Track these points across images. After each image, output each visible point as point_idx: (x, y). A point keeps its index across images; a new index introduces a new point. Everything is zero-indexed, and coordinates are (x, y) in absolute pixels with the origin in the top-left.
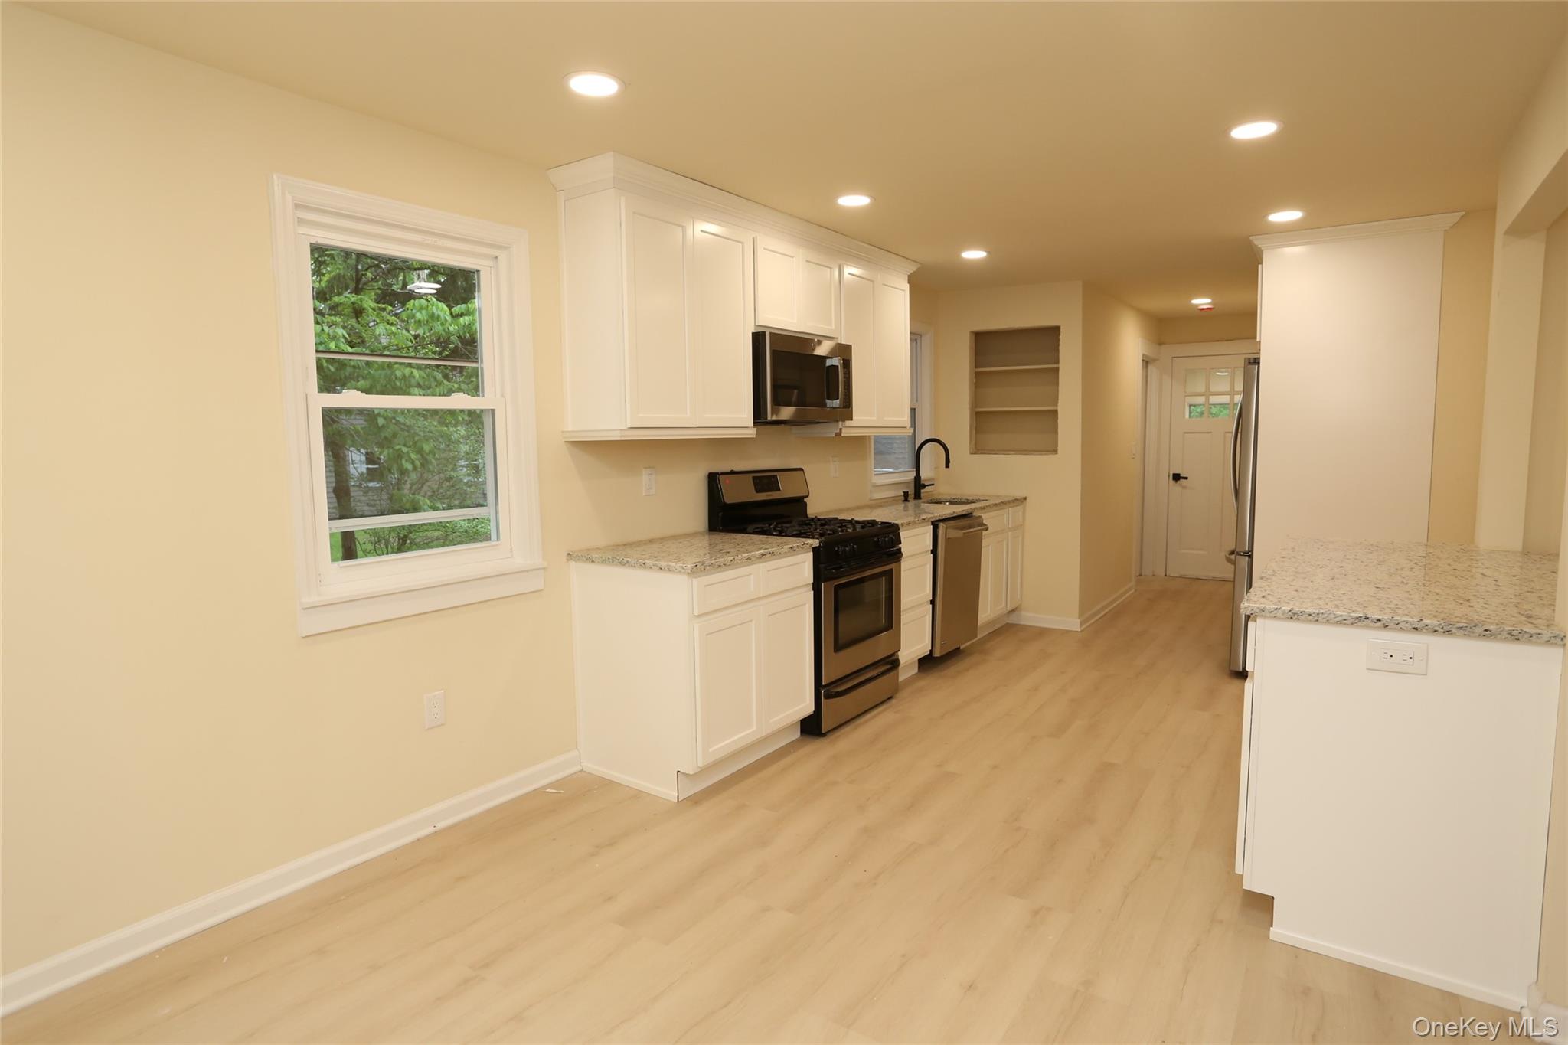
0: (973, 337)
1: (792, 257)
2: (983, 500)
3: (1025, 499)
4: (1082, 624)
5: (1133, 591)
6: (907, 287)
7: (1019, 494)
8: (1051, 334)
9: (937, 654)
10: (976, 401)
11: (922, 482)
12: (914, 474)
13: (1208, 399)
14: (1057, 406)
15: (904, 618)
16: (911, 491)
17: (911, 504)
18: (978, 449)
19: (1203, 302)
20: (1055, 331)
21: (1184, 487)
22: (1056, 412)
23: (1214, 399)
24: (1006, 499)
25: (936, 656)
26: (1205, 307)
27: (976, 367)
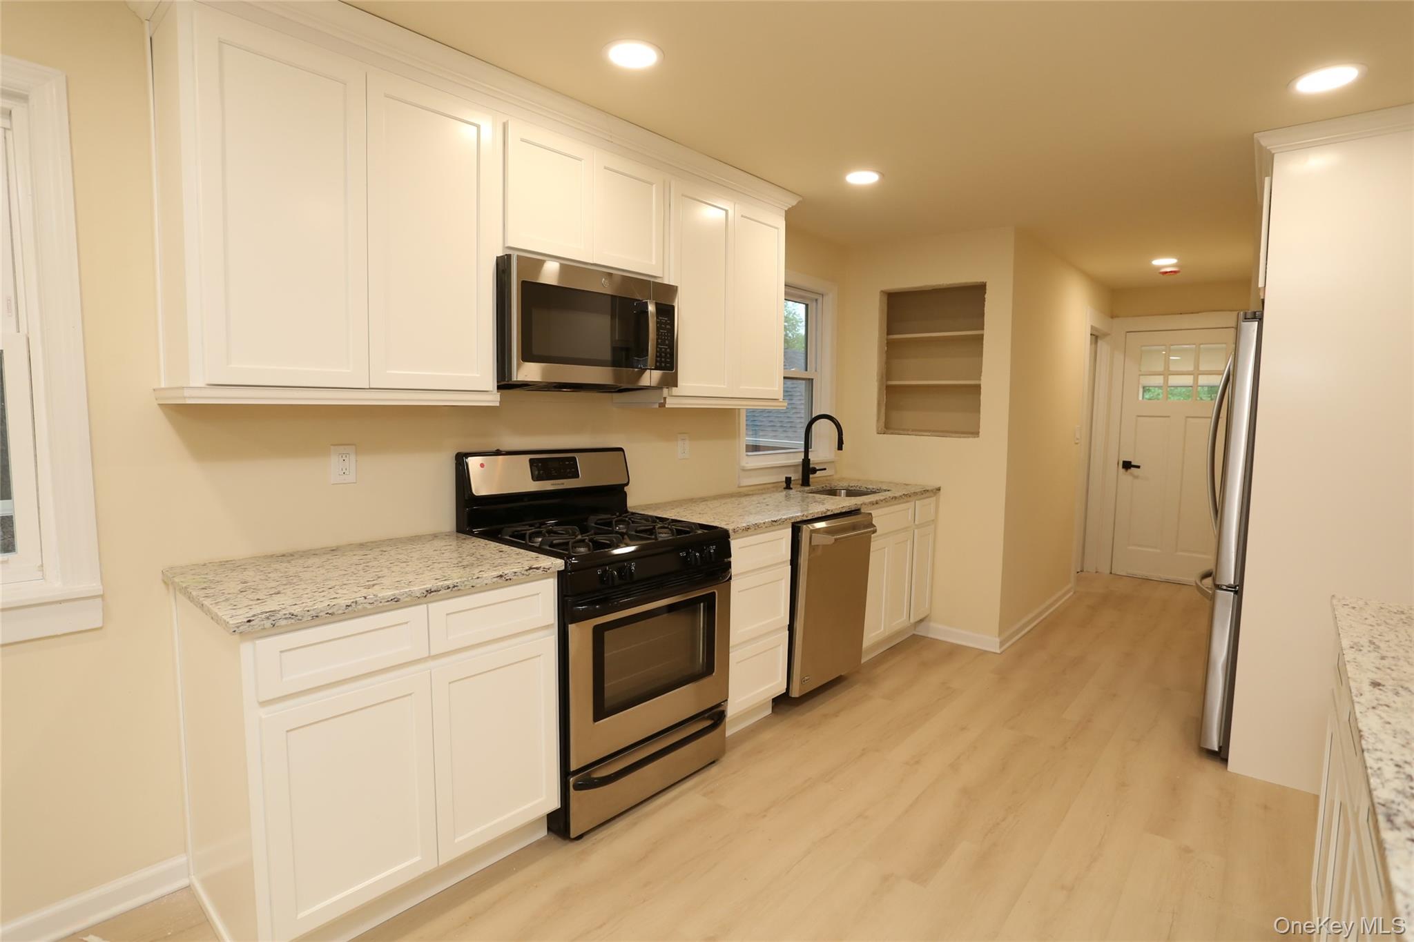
0: (885, 299)
1: (580, 160)
2: (885, 491)
3: (939, 489)
4: (1002, 644)
5: (1072, 593)
6: (782, 224)
7: (931, 483)
8: (975, 294)
9: (795, 693)
10: (887, 372)
11: (811, 466)
12: (802, 456)
13: (1166, 380)
14: (980, 380)
15: (734, 656)
16: (796, 476)
17: (794, 493)
18: (888, 426)
19: (1166, 262)
20: (980, 289)
21: (1136, 477)
22: (978, 387)
23: (1174, 380)
24: (913, 490)
25: (793, 696)
26: (1168, 270)
27: (888, 334)
